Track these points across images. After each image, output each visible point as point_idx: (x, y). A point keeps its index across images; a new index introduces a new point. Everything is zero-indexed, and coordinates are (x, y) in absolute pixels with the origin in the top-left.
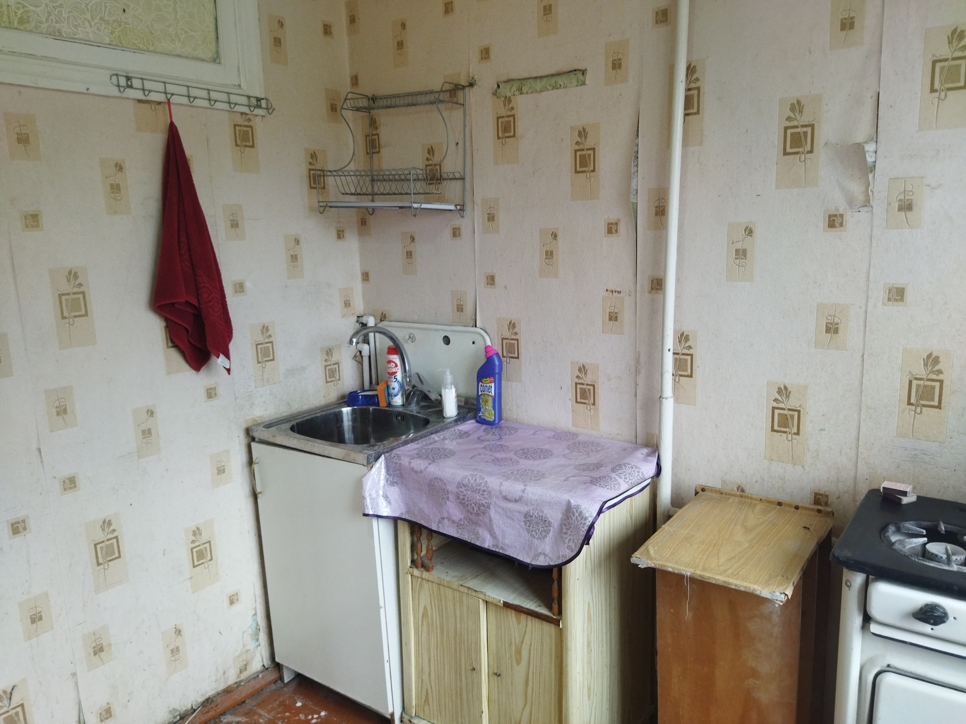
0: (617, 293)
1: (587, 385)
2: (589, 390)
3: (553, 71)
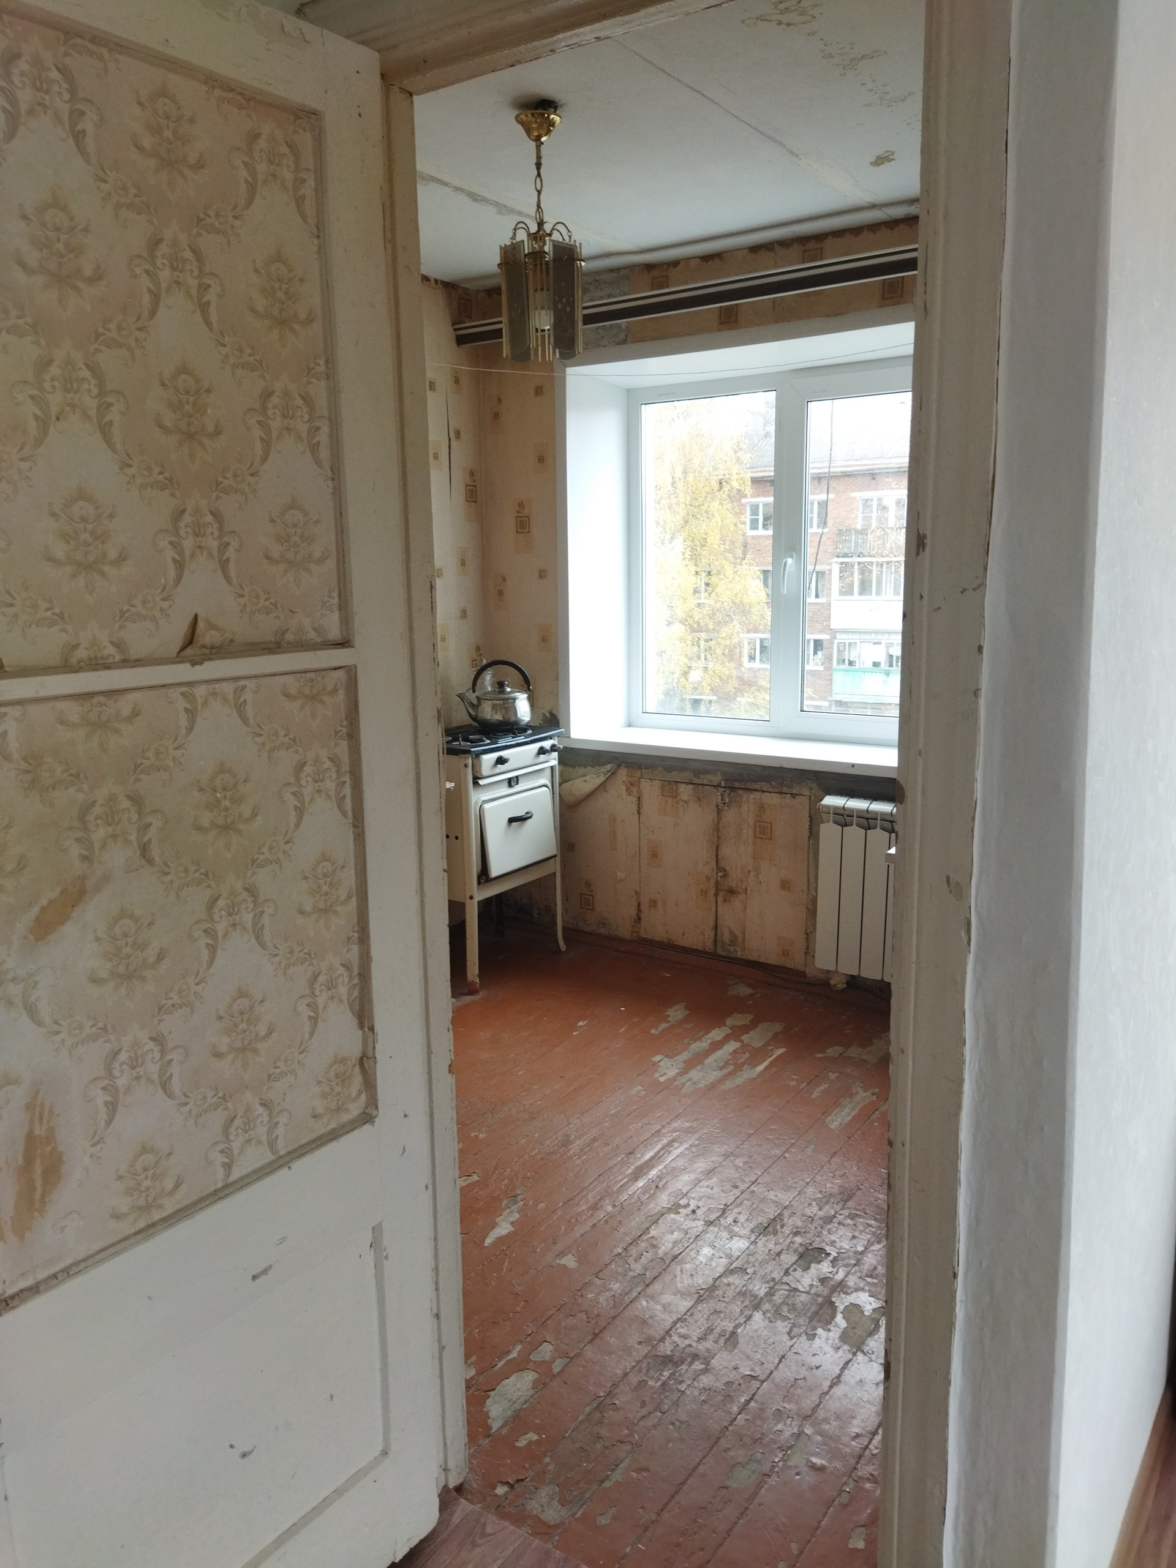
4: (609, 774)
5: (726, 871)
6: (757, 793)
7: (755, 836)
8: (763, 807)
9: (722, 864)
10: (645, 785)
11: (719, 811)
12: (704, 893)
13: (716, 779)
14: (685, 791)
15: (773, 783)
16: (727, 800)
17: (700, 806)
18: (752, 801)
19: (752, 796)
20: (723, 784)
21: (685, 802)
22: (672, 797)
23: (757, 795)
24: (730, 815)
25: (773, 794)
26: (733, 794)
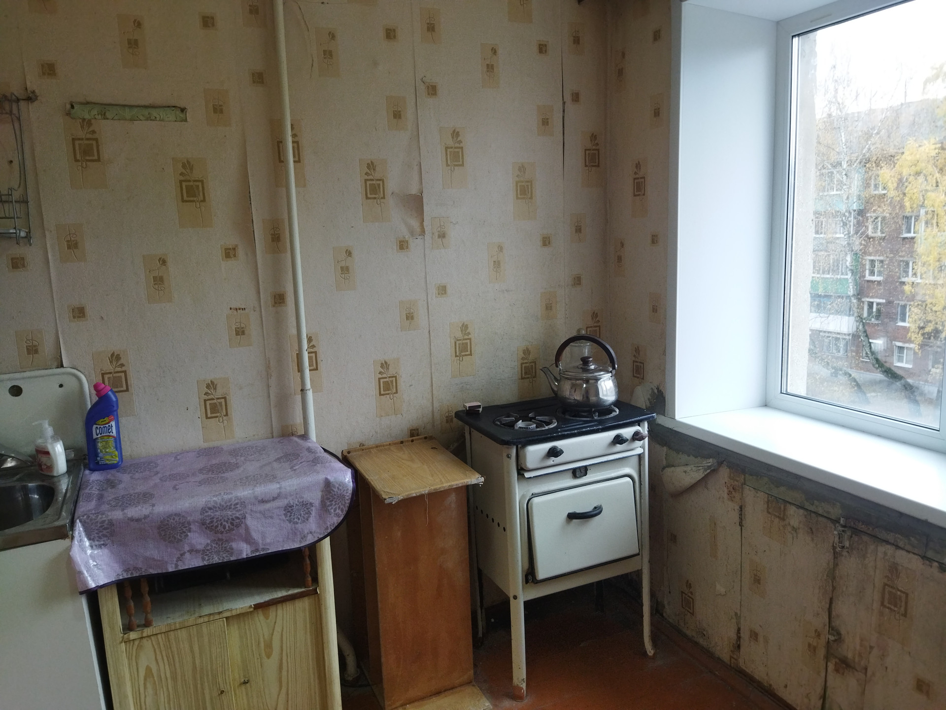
0: (241, 310)
1: (218, 399)
2: (220, 403)
3: (147, 103)
4: (709, 471)
5: (839, 634)
6: (889, 546)
7: (882, 604)
8: (897, 570)
9: (836, 623)
10: (749, 494)
11: (836, 555)
12: (813, 649)
13: (835, 511)
14: (795, 516)
15: (913, 539)
16: (847, 544)
17: (813, 540)
18: (880, 555)
19: (882, 549)
20: (842, 521)
21: (794, 529)
22: (779, 517)
23: (890, 550)
24: (850, 565)
25: (911, 555)
26: (856, 538)
